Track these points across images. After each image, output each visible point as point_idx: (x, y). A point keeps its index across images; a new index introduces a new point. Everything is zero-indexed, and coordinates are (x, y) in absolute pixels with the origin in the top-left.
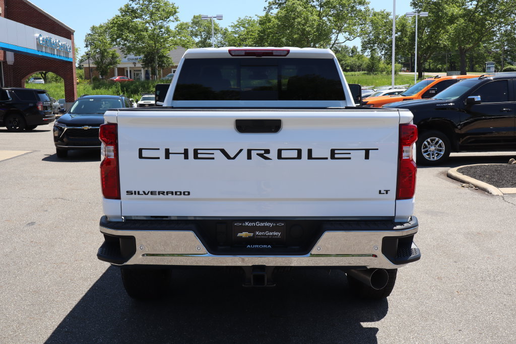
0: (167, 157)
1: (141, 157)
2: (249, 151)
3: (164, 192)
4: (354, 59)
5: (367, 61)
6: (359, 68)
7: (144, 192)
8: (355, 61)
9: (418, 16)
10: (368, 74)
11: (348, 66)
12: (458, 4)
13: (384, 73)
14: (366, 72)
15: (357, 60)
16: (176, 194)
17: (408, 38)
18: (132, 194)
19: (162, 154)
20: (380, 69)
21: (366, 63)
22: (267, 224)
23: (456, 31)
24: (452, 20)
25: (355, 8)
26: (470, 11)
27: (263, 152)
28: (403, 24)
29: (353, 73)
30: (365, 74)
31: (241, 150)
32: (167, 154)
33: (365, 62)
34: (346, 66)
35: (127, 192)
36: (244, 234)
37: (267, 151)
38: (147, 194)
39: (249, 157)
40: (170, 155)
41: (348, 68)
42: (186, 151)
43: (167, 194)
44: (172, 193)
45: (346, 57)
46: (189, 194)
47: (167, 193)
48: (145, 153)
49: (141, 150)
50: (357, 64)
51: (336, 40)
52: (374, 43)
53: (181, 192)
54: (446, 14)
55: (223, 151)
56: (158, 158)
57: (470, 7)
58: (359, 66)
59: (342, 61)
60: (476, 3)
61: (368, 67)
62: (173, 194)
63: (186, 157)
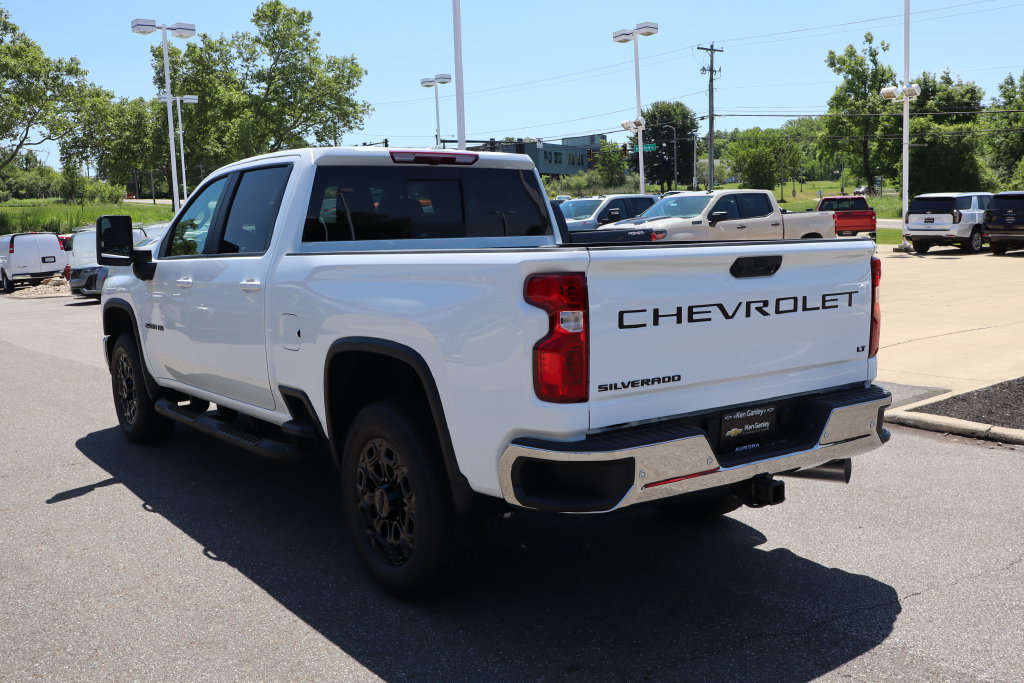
0: (656, 323)
1: (621, 326)
2: (748, 304)
3: (649, 380)
4: (33, 174)
5: (61, 178)
6: (45, 192)
7: (623, 384)
8: (36, 179)
9: (181, 101)
10: (65, 202)
11: (22, 188)
12: (236, 86)
13: (97, 200)
14: (60, 199)
15: (38, 177)
16: (664, 381)
17: (151, 138)
18: (606, 389)
19: (648, 318)
20: (88, 193)
21: (58, 183)
22: (758, 412)
23: (241, 131)
24: (230, 111)
25: (60, 81)
26: (257, 97)
27: (761, 305)
28: (140, 114)
29: (34, 200)
30: (58, 202)
31: (740, 303)
32: (656, 315)
33: (55, 180)
34: (18, 189)
35: (600, 387)
36: (733, 432)
37: (766, 303)
38: (627, 387)
39: (748, 314)
40: (660, 319)
41: (24, 192)
42: (679, 310)
43: (653, 383)
44: (659, 380)
45: (15, 172)
46: (679, 379)
47: (653, 381)
48: (628, 319)
49: (621, 314)
50: (41, 183)
51: (26, 137)
52: (85, 147)
53: (669, 378)
54: (220, 101)
55: (721, 307)
56: (644, 325)
57: (256, 92)
58: (44, 188)
59: (8, 177)
60: (266, 86)
61: (63, 188)
62: (659, 382)
63: (679, 321)
